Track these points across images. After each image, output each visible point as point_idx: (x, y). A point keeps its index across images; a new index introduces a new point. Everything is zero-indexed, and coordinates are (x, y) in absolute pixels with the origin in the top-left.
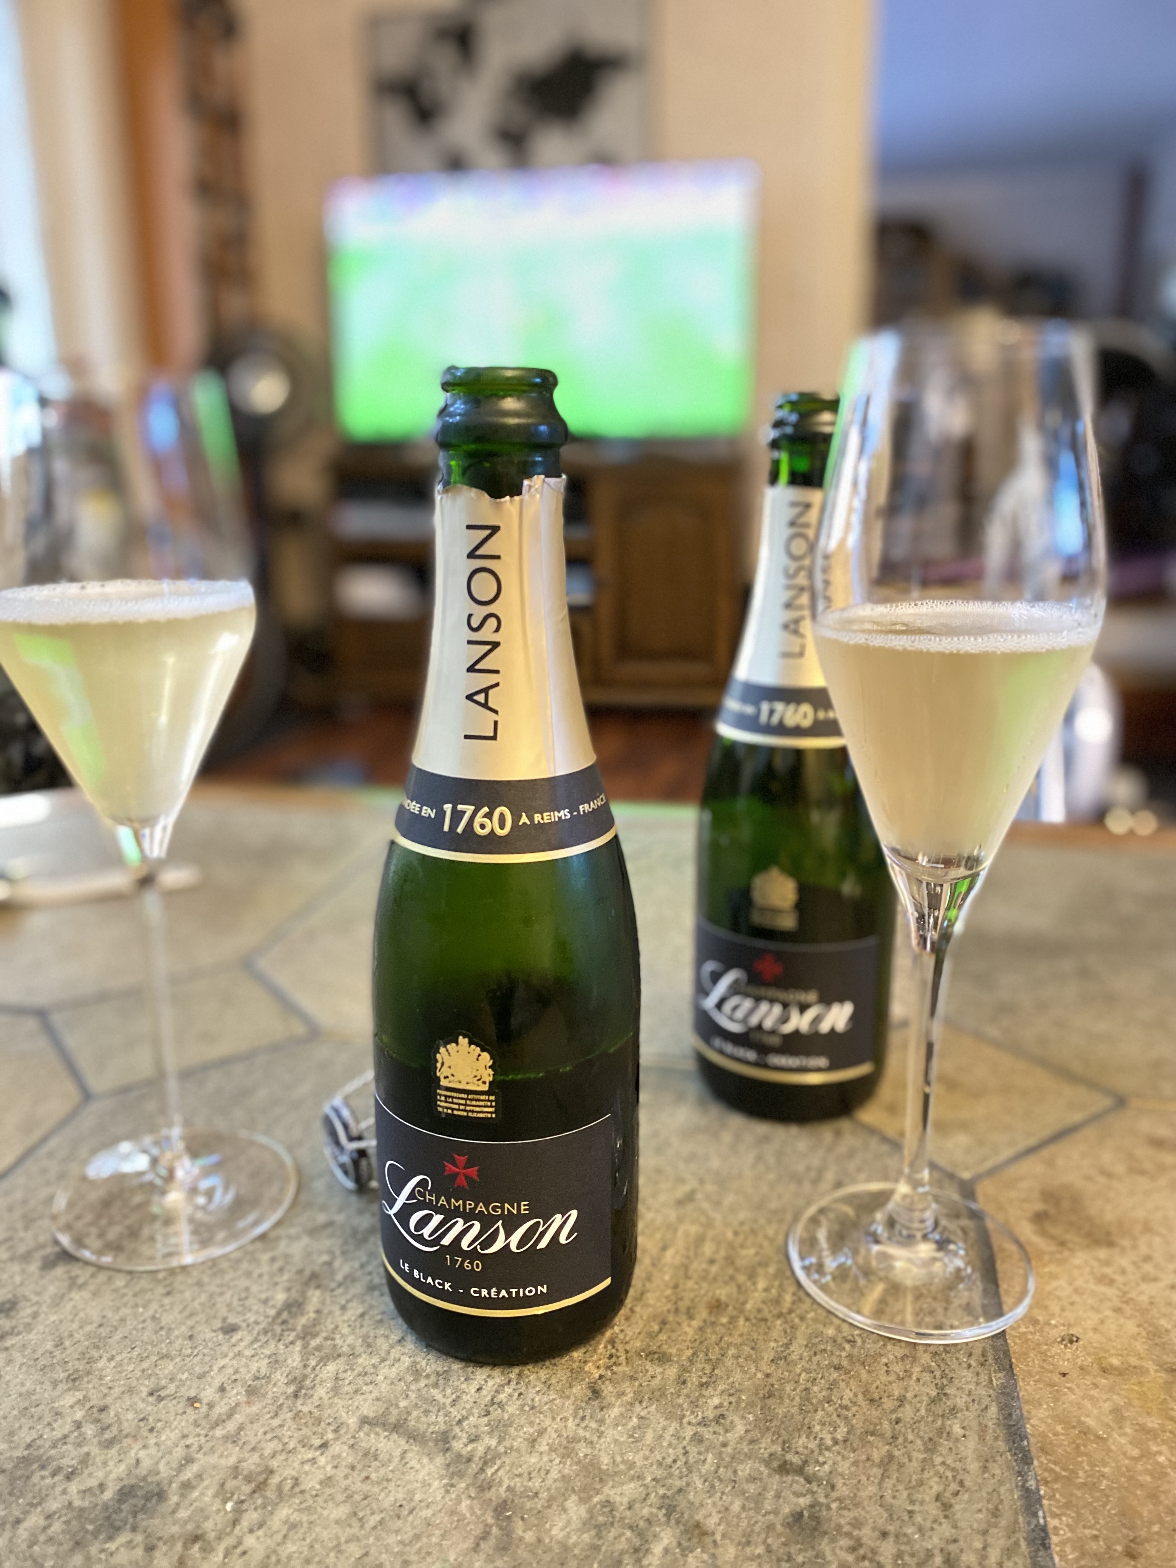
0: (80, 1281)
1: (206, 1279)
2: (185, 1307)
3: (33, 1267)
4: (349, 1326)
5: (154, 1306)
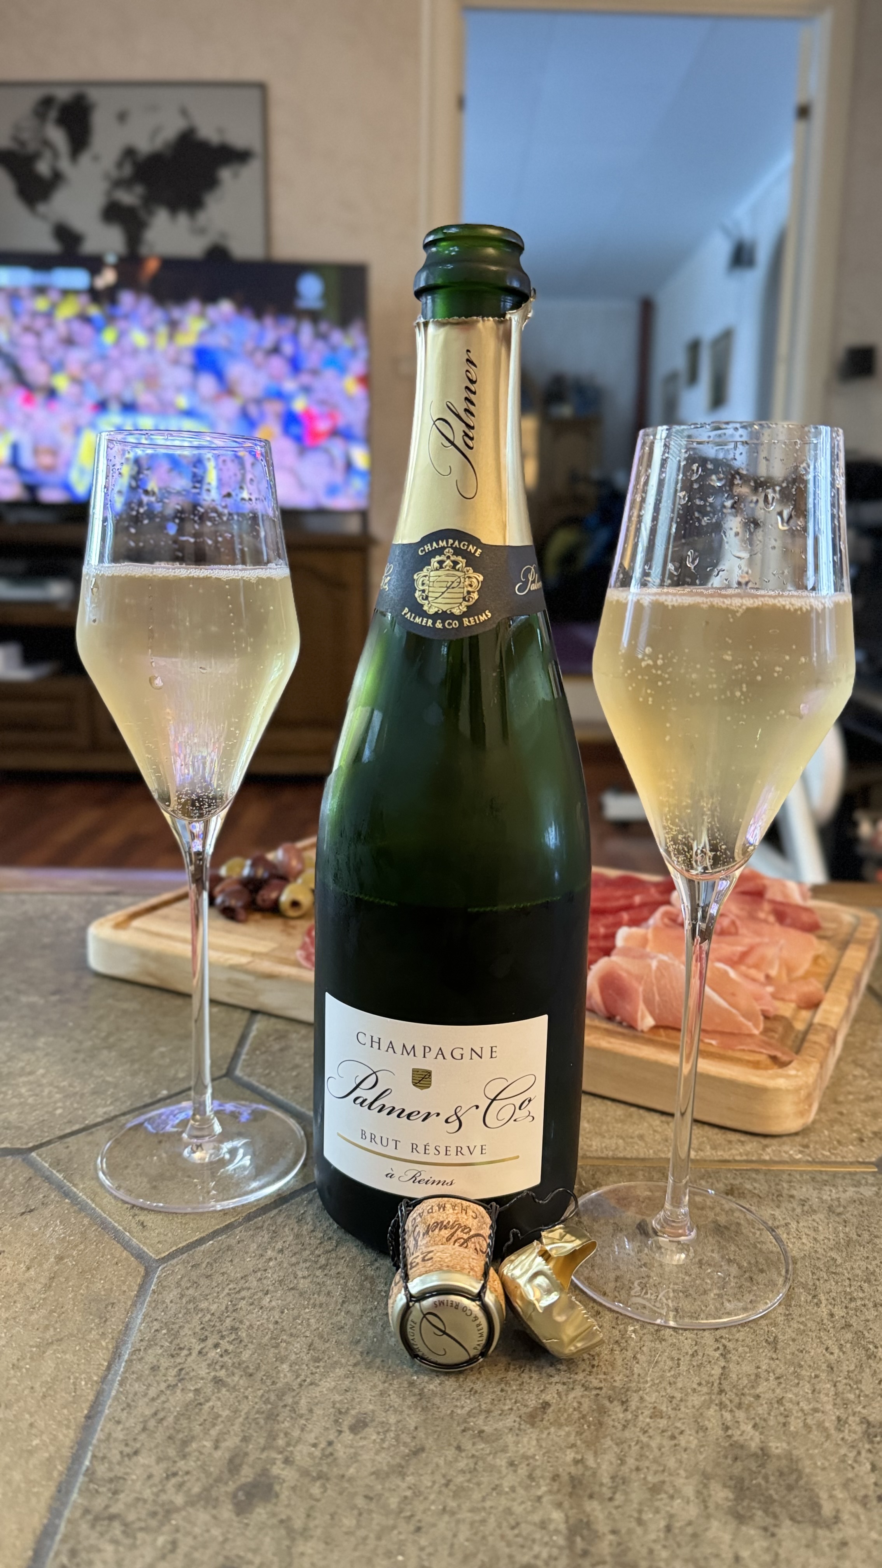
0: (298, 1524)
1: (452, 1504)
2: (452, 1546)
3: (227, 1512)
4: (664, 1547)
5: (412, 1550)
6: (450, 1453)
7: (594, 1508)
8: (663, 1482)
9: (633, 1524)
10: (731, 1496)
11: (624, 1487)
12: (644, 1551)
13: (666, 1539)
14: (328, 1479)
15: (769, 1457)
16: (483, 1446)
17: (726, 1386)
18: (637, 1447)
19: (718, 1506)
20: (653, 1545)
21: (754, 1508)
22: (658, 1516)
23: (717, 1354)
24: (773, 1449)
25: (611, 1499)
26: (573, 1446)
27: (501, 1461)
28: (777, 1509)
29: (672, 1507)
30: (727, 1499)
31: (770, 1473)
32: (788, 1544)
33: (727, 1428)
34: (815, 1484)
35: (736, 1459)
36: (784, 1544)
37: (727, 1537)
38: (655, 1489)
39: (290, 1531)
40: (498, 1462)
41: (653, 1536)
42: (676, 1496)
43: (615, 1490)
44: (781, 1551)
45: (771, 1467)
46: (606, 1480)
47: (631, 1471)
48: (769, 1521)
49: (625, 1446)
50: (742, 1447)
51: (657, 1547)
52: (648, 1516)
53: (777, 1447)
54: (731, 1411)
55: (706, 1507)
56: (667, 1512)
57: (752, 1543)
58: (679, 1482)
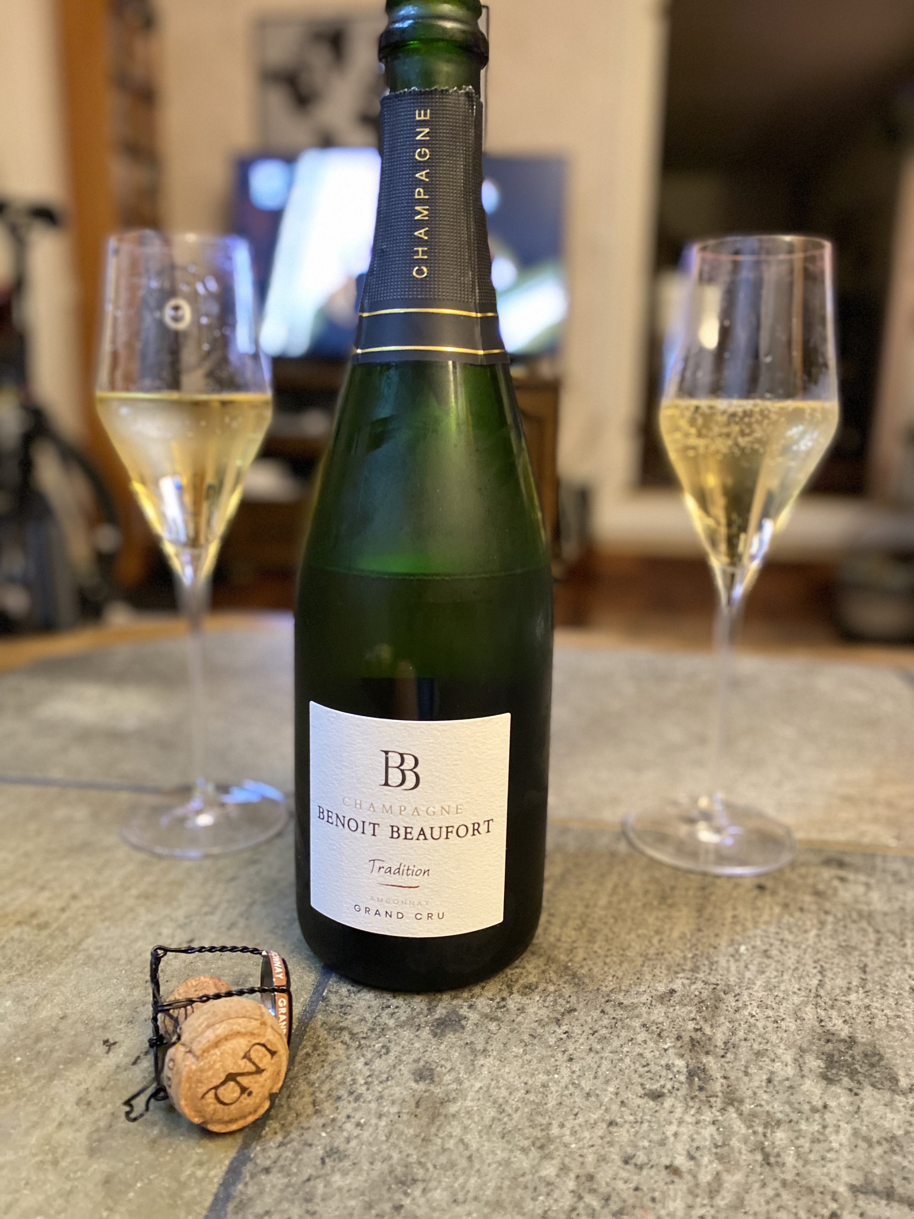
1: (597, 1046)
2: (596, 1073)
6: (596, 1014)
7: (710, 1062)
8: (767, 1050)
9: (741, 1074)
10: (823, 1065)
11: (734, 1050)
12: (750, 1093)
13: (767, 1087)
14: (502, 1022)
15: (855, 1042)
16: (622, 1012)
17: (822, 992)
18: (746, 1026)
19: (811, 1070)
20: (757, 1090)
21: (841, 1075)
22: (761, 1072)
23: (815, 971)
24: (860, 1038)
25: (723, 1057)
26: (693, 1019)
27: (637, 1023)
28: (861, 1079)
29: (773, 1067)
30: (819, 1067)
31: (856, 1054)
32: (868, 1102)
33: (821, 1021)
34: (894, 1065)
35: (828, 1041)
36: (865, 1101)
37: (818, 1092)
38: (759, 1054)
39: (474, 1052)
40: (634, 1024)
41: (757, 1084)
42: (776, 1060)
43: (727, 1050)
44: (862, 1106)
45: (857, 1051)
46: (720, 1044)
47: (740, 1040)
48: (852, 1085)
49: (737, 1024)
50: (833, 1034)
51: (760, 1092)
52: (752, 1070)
53: (862, 1037)
54: (825, 1009)
55: (801, 1070)
56: (769, 1070)
57: (839, 1098)
58: (780, 1051)
